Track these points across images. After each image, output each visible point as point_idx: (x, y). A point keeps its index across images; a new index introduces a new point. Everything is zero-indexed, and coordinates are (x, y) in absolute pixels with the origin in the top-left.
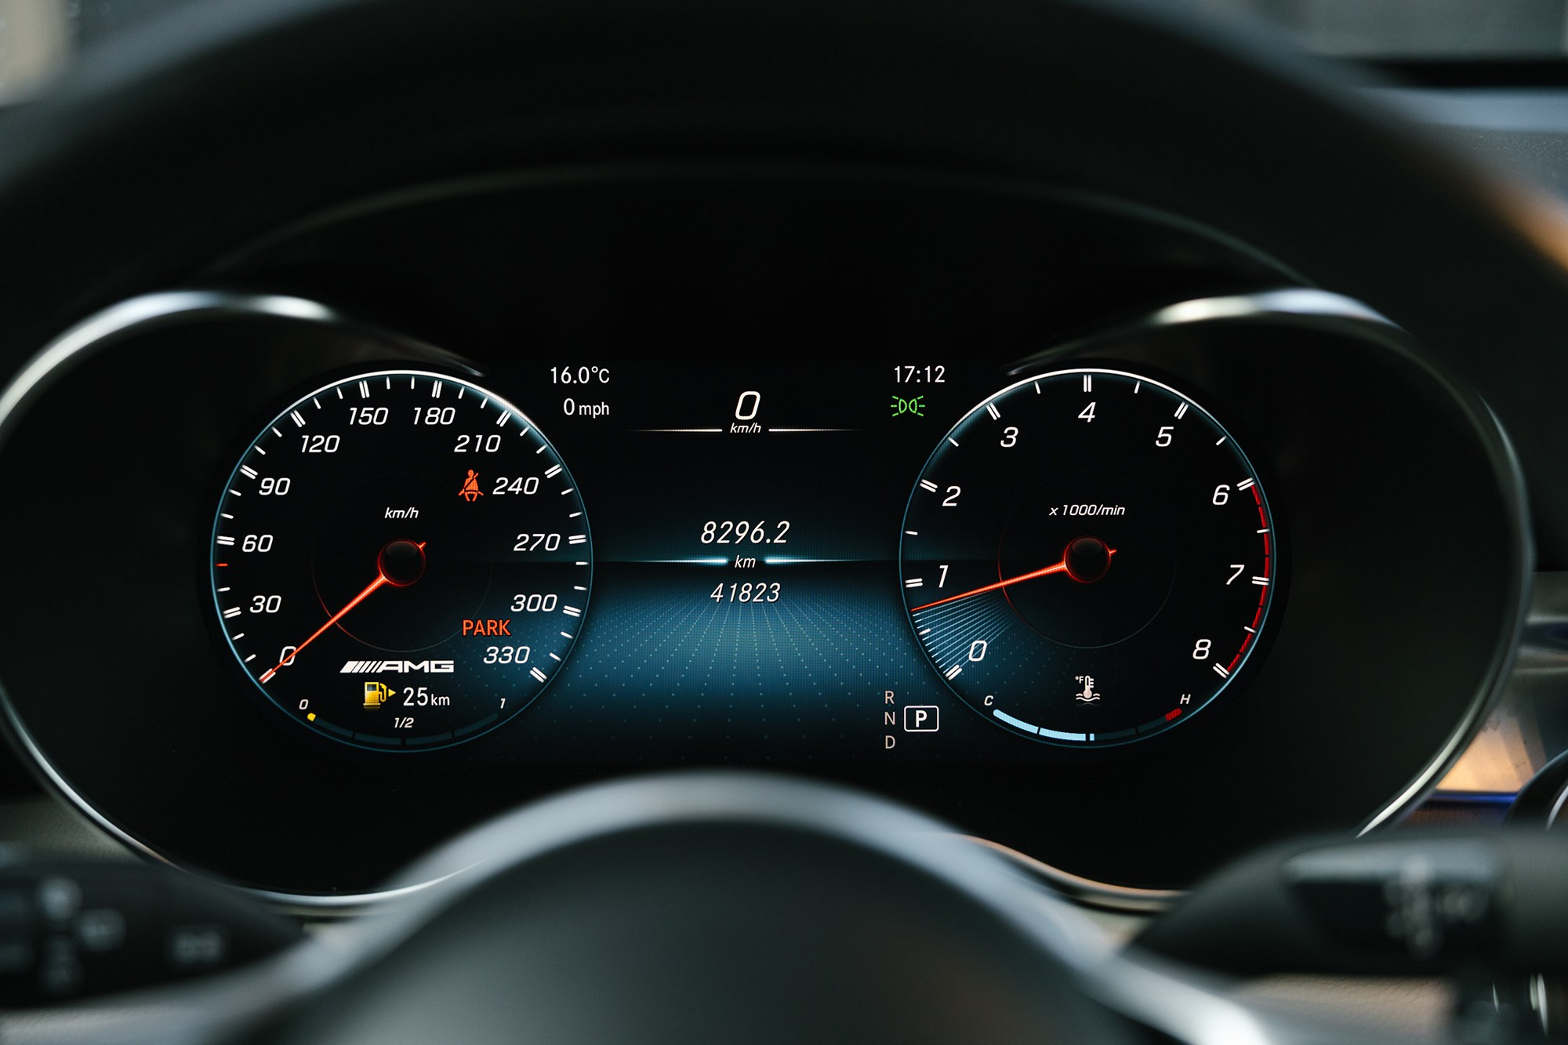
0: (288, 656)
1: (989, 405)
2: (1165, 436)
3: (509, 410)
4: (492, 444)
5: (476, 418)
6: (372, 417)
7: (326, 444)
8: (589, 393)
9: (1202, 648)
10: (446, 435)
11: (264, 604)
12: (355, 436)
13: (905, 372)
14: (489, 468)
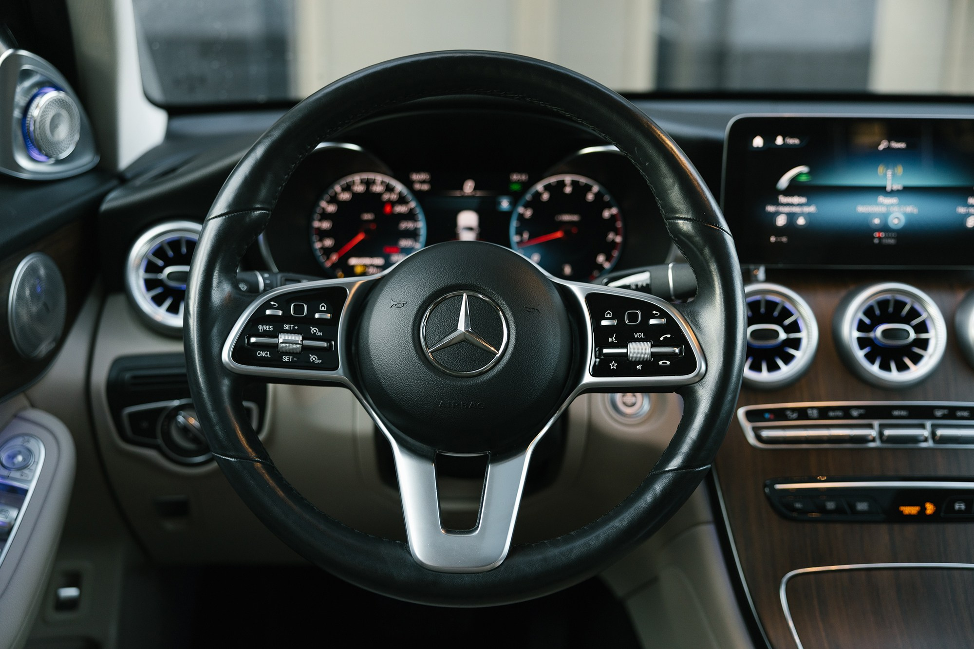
0: (334, 257)
1: (539, 187)
2: (590, 197)
3: (399, 187)
4: (394, 197)
5: (389, 189)
6: (359, 188)
7: (345, 196)
8: (423, 182)
9: (601, 259)
10: (380, 195)
11: (328, 243)
12: (355, 195)
13: (515, 177)
14: (393, 203)
